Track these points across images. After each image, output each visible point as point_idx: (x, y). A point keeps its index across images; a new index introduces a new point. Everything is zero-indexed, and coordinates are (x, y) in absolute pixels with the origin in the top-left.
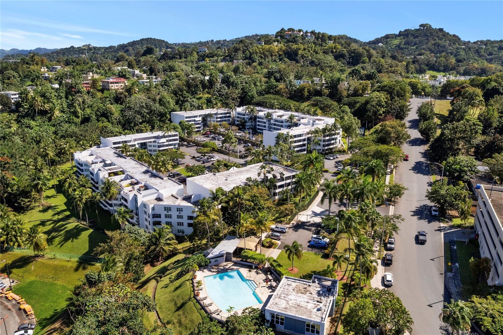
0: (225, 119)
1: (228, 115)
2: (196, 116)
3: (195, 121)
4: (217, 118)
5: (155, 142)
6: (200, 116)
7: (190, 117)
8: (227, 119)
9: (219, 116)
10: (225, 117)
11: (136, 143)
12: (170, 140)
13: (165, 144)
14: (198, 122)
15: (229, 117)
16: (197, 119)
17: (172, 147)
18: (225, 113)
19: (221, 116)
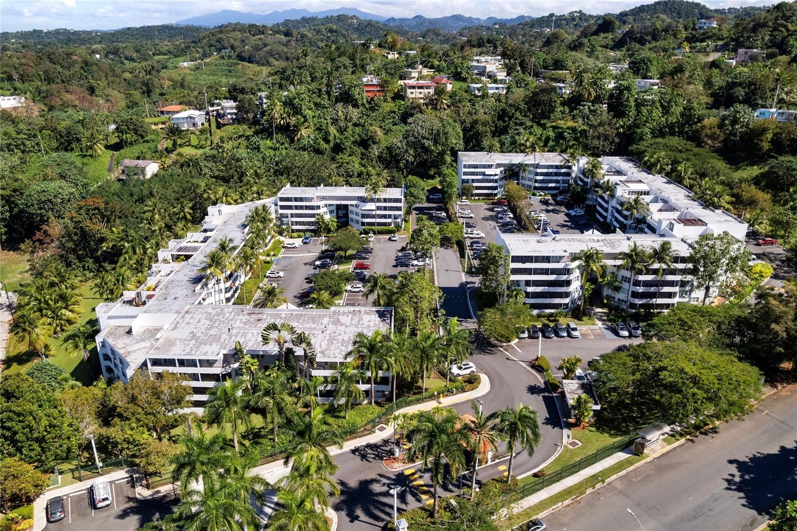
0: (555, 178)
1: (563, 170)
2: (490, 166)
3: (484, 174)
4: (537, 174)
5: (357, 206)
6: (499, 166)
7: (476, 167)
8: (560, 178)
9: (539, 170)
10: (556, 174)
11: (322, 203)
12: (385, 208)
13: (374, 213)
14: (492, 178)
15: (569, 174)
16: (488, 171)
17: (390, 220)
18: (557, 167)
19: (545, 171)
